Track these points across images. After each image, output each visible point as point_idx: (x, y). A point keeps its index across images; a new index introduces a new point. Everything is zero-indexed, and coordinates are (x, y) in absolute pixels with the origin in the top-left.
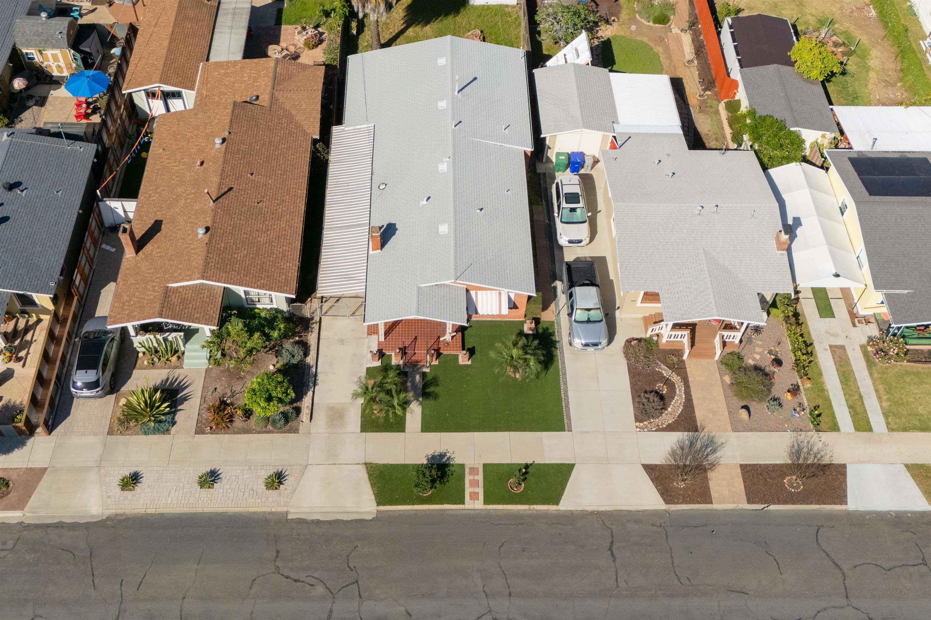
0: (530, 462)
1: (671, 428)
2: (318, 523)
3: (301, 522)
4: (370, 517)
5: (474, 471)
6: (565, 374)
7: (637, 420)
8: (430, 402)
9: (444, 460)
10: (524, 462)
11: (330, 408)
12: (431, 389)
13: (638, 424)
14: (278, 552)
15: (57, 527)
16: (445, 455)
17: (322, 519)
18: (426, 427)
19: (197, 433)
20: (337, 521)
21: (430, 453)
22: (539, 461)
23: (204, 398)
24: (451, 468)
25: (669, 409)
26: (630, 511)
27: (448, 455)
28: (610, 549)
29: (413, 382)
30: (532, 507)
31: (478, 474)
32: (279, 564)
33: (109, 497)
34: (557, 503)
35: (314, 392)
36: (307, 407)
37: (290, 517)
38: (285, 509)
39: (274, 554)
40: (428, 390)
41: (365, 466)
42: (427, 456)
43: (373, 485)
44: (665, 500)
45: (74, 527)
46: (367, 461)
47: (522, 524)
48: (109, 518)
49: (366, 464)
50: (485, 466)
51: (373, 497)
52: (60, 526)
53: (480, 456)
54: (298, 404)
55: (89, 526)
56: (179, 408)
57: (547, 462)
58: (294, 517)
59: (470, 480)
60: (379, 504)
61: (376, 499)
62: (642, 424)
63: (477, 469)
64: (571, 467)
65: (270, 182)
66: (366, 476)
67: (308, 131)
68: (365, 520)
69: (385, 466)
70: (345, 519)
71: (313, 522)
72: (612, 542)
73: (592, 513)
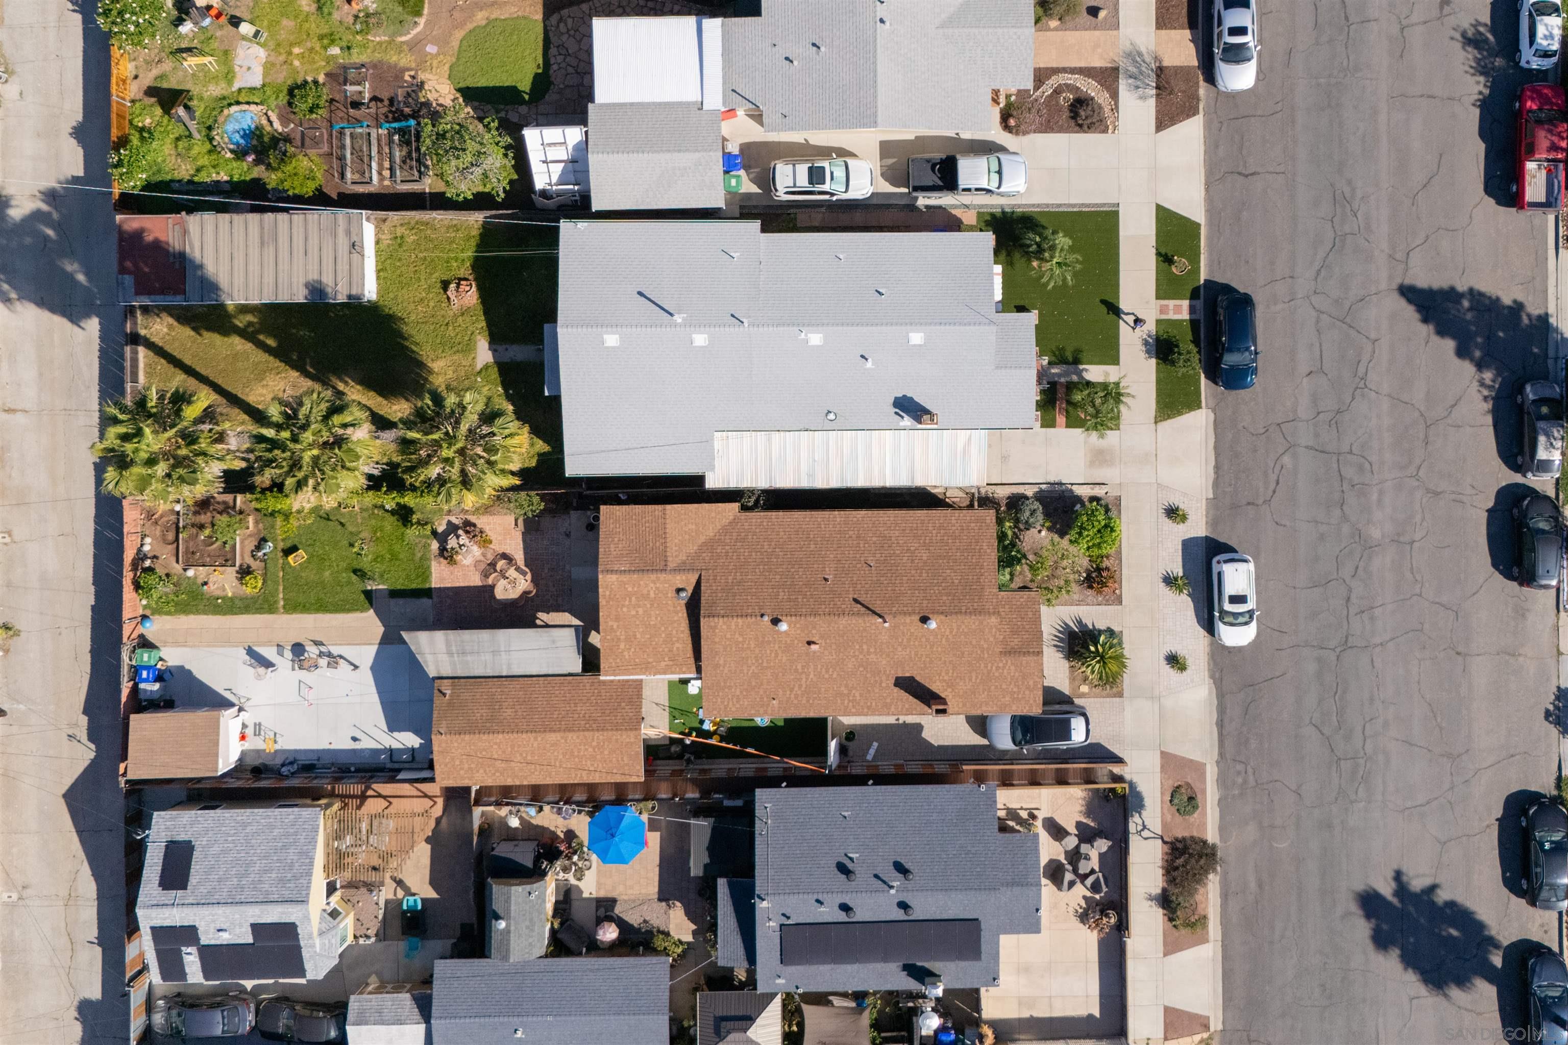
0: (1154, 251)
1: (1115, 95)
2: (1217, 468)
3: (1216, 484)
4: (1212, 416)
5: (1163, 310)
6: (1047, 205)
7: (1105, 131)
8: (1084, 356)
9: (1151, 341)
10: (1154, 258)
11: (1092, 464)
12: (1070, 357)
13: (1110, 131)
14: (1249, 504)
15: (1222, 726)
16: (1145, 340)
17: (1213, 463)
18: (1114, 359)
19: (1120, 603)
20: (1216, 448)
21: (1143, 355)
22: (1153, 241)
23: (1079, 603)
24: (1161, 333)
25: (1093, 94)
26: (1205, 152)
27: (1145, 336)
28: (1247, 176)
29: (1059, 375)
30: (1202, 251)
31: (1167, 306)
32: (1260, 501)
33: (1192, 681)
34: (1199, 225)
35: (1072, 484)
36: (1093, 489)
37: (1211, 496)
38: (1204, 501)
39: (1250, 507)
40: (1071, 360)
41: (1159, 424)
42: (1146, 358)
43: (1180, 413)
44: (1194, 115)
45: (1222, 710)
46: (1153, 421)
47: (1219, 263)
48: (1212, 677)
49: (1156, 422)
50: (1158, 298)
51: (1193, 413)
52: (1220, 724)
53: (1147, 303)
54: (1086, 500)
55: (1221, 695)
56: (1091, 627)
57: (1154, 232)
58: (1211, 491)
59: (1174, 313)
60: (1199, 407)
61: (1195, 410)
62: (1110, 127)
63: (1161, 306)
64: (1159, 208)
65: (832, 556)
66: (1169, 421)
67: (731, 518)
68: (1215, 421)
69: (1158, 402)
70: (1213, 440)
71: (1216, 473)
72: (1240, 174)
73: (1207, 190)
